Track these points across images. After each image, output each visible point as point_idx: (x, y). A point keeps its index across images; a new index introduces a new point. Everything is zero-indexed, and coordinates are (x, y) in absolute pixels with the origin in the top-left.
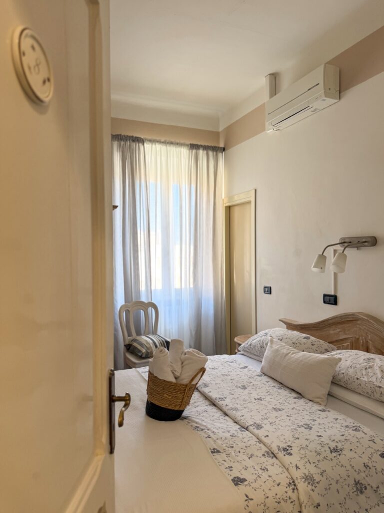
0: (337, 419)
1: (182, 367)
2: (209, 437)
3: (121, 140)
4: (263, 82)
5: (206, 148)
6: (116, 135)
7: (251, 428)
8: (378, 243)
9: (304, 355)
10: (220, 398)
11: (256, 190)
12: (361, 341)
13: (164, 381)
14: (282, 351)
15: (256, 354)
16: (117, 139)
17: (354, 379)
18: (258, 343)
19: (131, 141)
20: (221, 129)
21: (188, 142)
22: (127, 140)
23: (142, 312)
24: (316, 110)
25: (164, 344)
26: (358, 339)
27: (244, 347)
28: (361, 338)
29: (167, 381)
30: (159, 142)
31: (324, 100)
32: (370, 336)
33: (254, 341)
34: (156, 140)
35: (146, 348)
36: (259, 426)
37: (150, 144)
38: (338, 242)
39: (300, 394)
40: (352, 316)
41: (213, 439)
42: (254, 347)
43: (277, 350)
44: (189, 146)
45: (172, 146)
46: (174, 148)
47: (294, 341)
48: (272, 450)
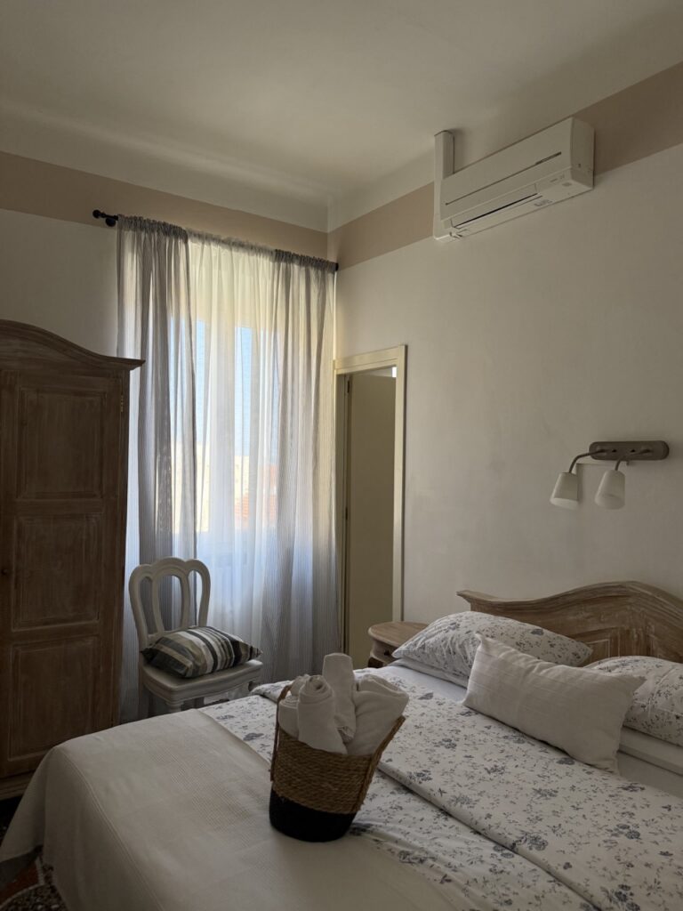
0: (669, 808)
1: (357, 717)
2: (446, 879)
3: (142, 228)
4: (430, 144)
5: (305, 261)
6: (131, 218)
7: (524, 847)
8: (670, 454)
9: (565, 672)
10: (419, 775)
11: (406, 347)
12: (636, 636)
13: (325, 752)
14: (516, 663)
15: (436, 665)
16: (133, 227)
17: (669, 718)
18: (442, 644)
19: (161, 234)
20: (330, 229)
21: (273, 248)
22: (153, 231)
23: (176, 580)
24: (544, 202)
25: (228, 646)
26: (628, 632)
27: (408, 651)
28: (634, 630)
29: (330, 754)
30: (218, 241)
31: (568, 185)
32: (653, 627)
33: (432, 640)
34: (212, 235)
35: (193, 659)
36: (536, 839)
37: (200, 245)
38: (588, 451)
39: (563, 752)
40: (618, 589)
41: (458, 885)
42: (433, 651)
43: (504, 664)
44: (274, 253)
45: (241, 250)
46: (246, 254)
47: (518, 639)
48: (595, 900)
